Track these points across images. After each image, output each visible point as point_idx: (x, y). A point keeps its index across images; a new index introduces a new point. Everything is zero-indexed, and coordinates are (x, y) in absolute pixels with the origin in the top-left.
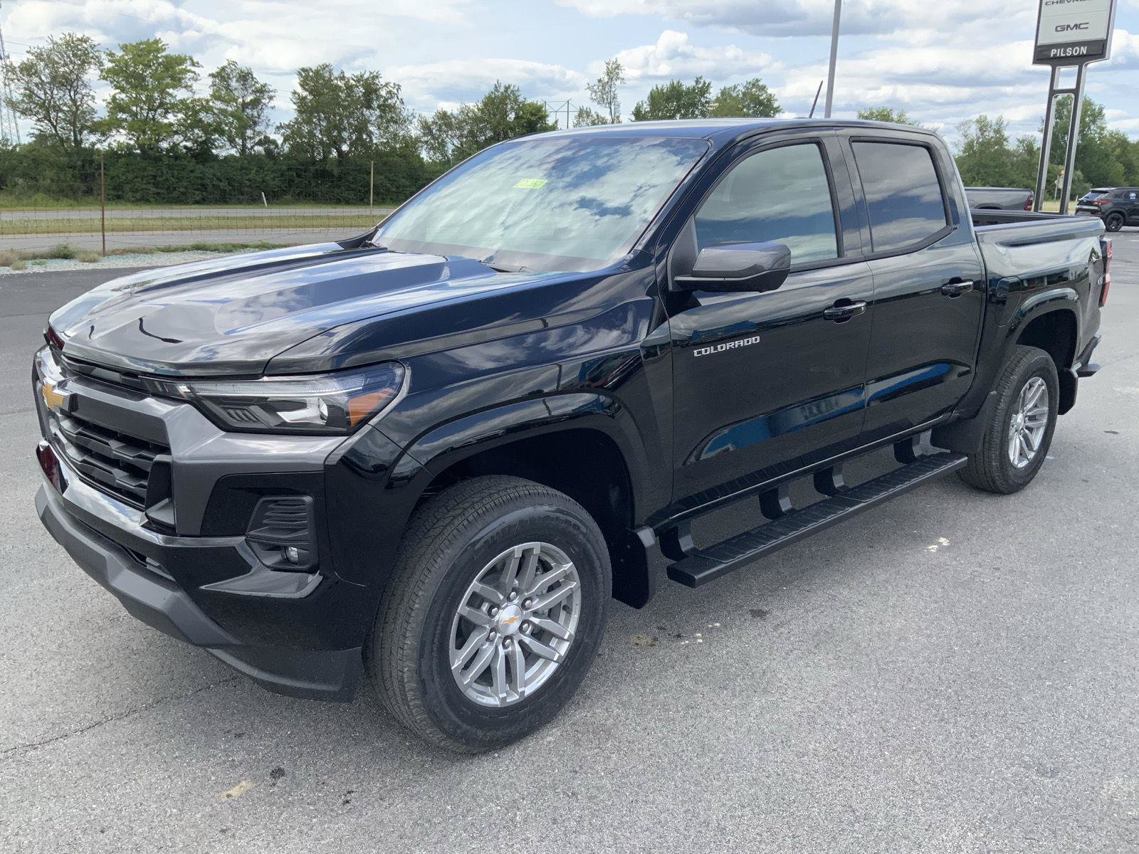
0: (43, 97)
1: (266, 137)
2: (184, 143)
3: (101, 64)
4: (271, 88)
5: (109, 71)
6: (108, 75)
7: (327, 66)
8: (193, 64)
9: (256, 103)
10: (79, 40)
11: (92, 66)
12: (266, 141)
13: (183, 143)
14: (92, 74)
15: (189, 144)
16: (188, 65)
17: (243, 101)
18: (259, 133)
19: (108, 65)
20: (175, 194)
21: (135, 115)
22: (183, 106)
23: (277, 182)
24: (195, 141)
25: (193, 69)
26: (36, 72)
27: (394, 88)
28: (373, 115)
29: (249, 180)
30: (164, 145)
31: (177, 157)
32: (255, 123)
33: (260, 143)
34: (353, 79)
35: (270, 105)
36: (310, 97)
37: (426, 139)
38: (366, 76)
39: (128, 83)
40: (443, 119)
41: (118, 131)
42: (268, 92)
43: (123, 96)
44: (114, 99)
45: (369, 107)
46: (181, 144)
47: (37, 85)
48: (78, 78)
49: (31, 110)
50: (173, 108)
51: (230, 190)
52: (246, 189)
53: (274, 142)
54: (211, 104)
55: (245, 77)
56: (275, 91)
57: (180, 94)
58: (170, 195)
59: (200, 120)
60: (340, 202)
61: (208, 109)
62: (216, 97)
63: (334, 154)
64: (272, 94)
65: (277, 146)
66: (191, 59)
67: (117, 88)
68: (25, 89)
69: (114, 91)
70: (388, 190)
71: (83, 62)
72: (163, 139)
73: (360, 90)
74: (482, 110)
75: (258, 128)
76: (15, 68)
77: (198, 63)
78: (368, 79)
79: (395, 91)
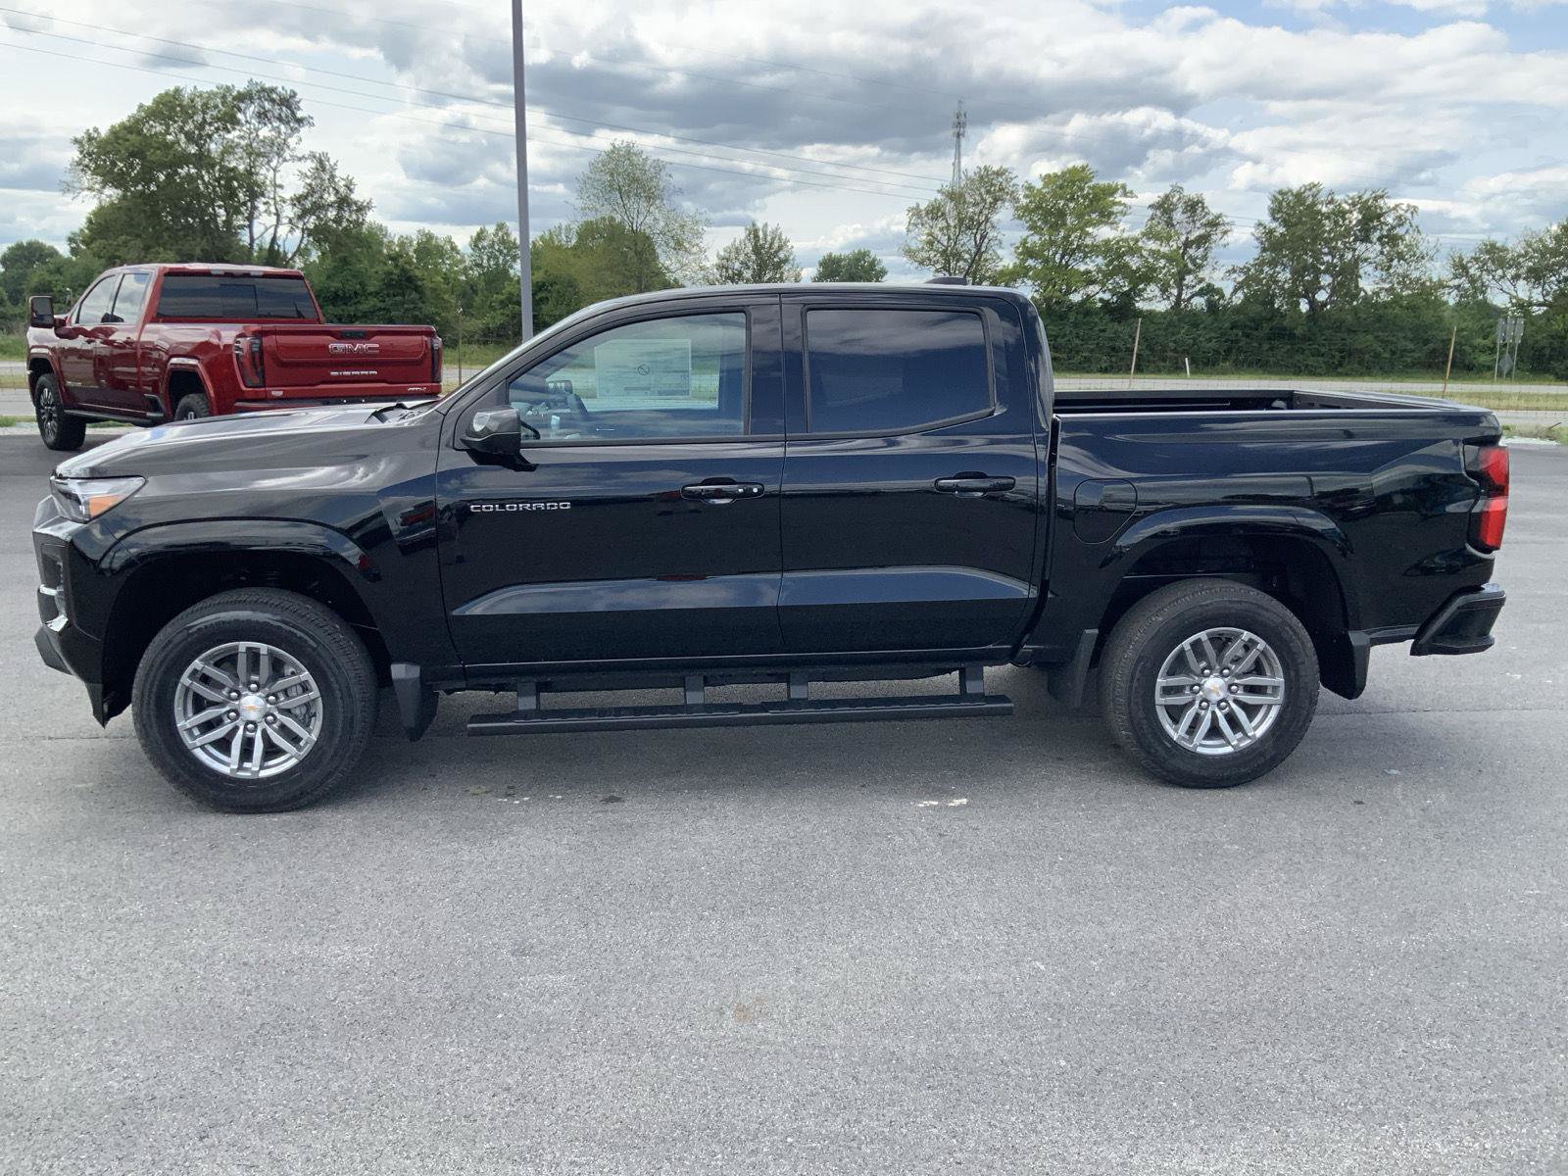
0: (945, 243)
1: (1209, 285)
2: (1101, 295)
3: (1017, 200)
4: (1226, 220)
5: (1026, 209)
6: (1024, 212)
7: (1315, 186)
8: (1125, 194)
9: (1203, 240)
10: (994, 173)
11: (1007, 204)
12: (1209, 290)
13: (1099, 294)
14: (1004, 214)
15: (1107, 296)
16: (1118, 198)
17: (1187, 238)
18: (1201, 280)
19: (1024, 201)
20: (1078, 359)
21: (1046, 261)
22: (1107, 249)
23: (1213, 344)
24: (1113, 292)
25: (1124, 200)
26: (943, 214)
27: (1406, 211)
28: (1372, 250)
29: (1175, 342)
30: (1076, 298)
31: (1088, 313)
32: (1200, 267)
33: (1201, 293)
34: (1346, 202)
35: (1222, 242)
36: (1282, 230)
37: (1456, 282)
38: (1365, 198)
39: (1045, 222)
40: (1488, 252)
41: (1023, 282)
42: (1223, 224)
43: (1036, 238)
44: (1024, 242)
45: (1366, 239)
46: (1098, 296)
47: (941, 230)
48: (987, 220)
49: (930, 260)
50: (1095, 250)
51: (1148, 355)
52: (1170, 354)
53: (1219, 292)
54: (1140, 244)
55: (1194, 206)
56: (1231, 224)
57: (1104, 233)
58: (1071, 361)
59: (1126, 266)
60: (1301, 371)
61: (1134, 251)
62: (1150, 234)
63: (1304, 307)
64: (1228, 228)
65: (1222, 296)
66: (1124, 187)
67: (1031, 228)
68: (928, 235)
69: (1025, 233)
70: (1377, 355)
71: (996, 200)
72: (1075, 290)
73: (1355, 216)
74: (1557, 239)
75: (1201, 275)
76: (921, 211)
77: (1131, 192)
78: (1368, 200)
79: (1409, 215)
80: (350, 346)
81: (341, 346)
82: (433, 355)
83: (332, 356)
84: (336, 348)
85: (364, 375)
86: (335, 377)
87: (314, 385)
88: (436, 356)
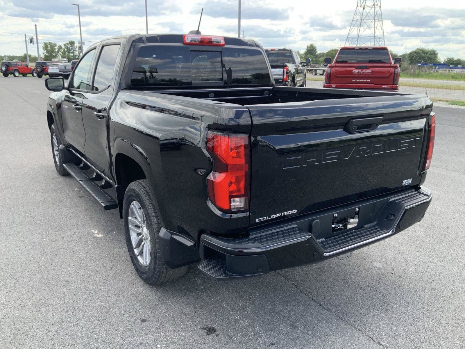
80: (360, 71)
81: (357, 71)
82: (395, 75)
83: (354, 74)
84: (355, 72)
85: (365, 81)
86: (354, 81)
87: (347, 84)
88: (396, 76)
